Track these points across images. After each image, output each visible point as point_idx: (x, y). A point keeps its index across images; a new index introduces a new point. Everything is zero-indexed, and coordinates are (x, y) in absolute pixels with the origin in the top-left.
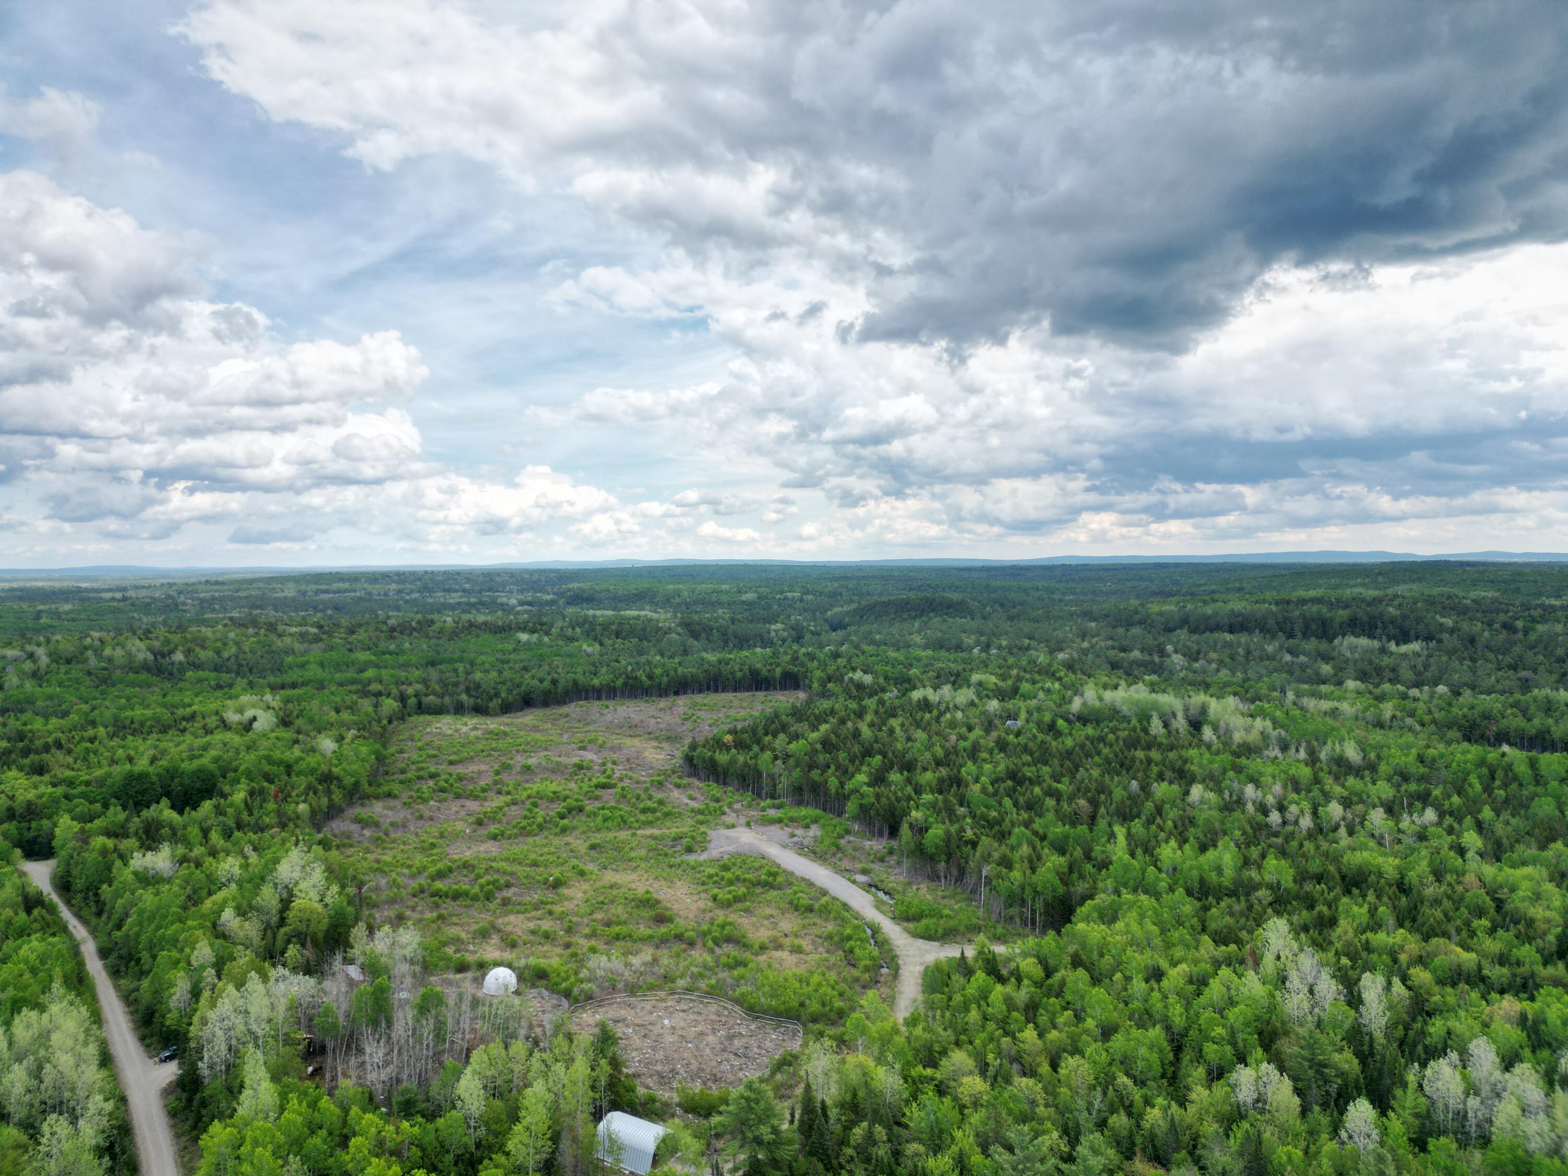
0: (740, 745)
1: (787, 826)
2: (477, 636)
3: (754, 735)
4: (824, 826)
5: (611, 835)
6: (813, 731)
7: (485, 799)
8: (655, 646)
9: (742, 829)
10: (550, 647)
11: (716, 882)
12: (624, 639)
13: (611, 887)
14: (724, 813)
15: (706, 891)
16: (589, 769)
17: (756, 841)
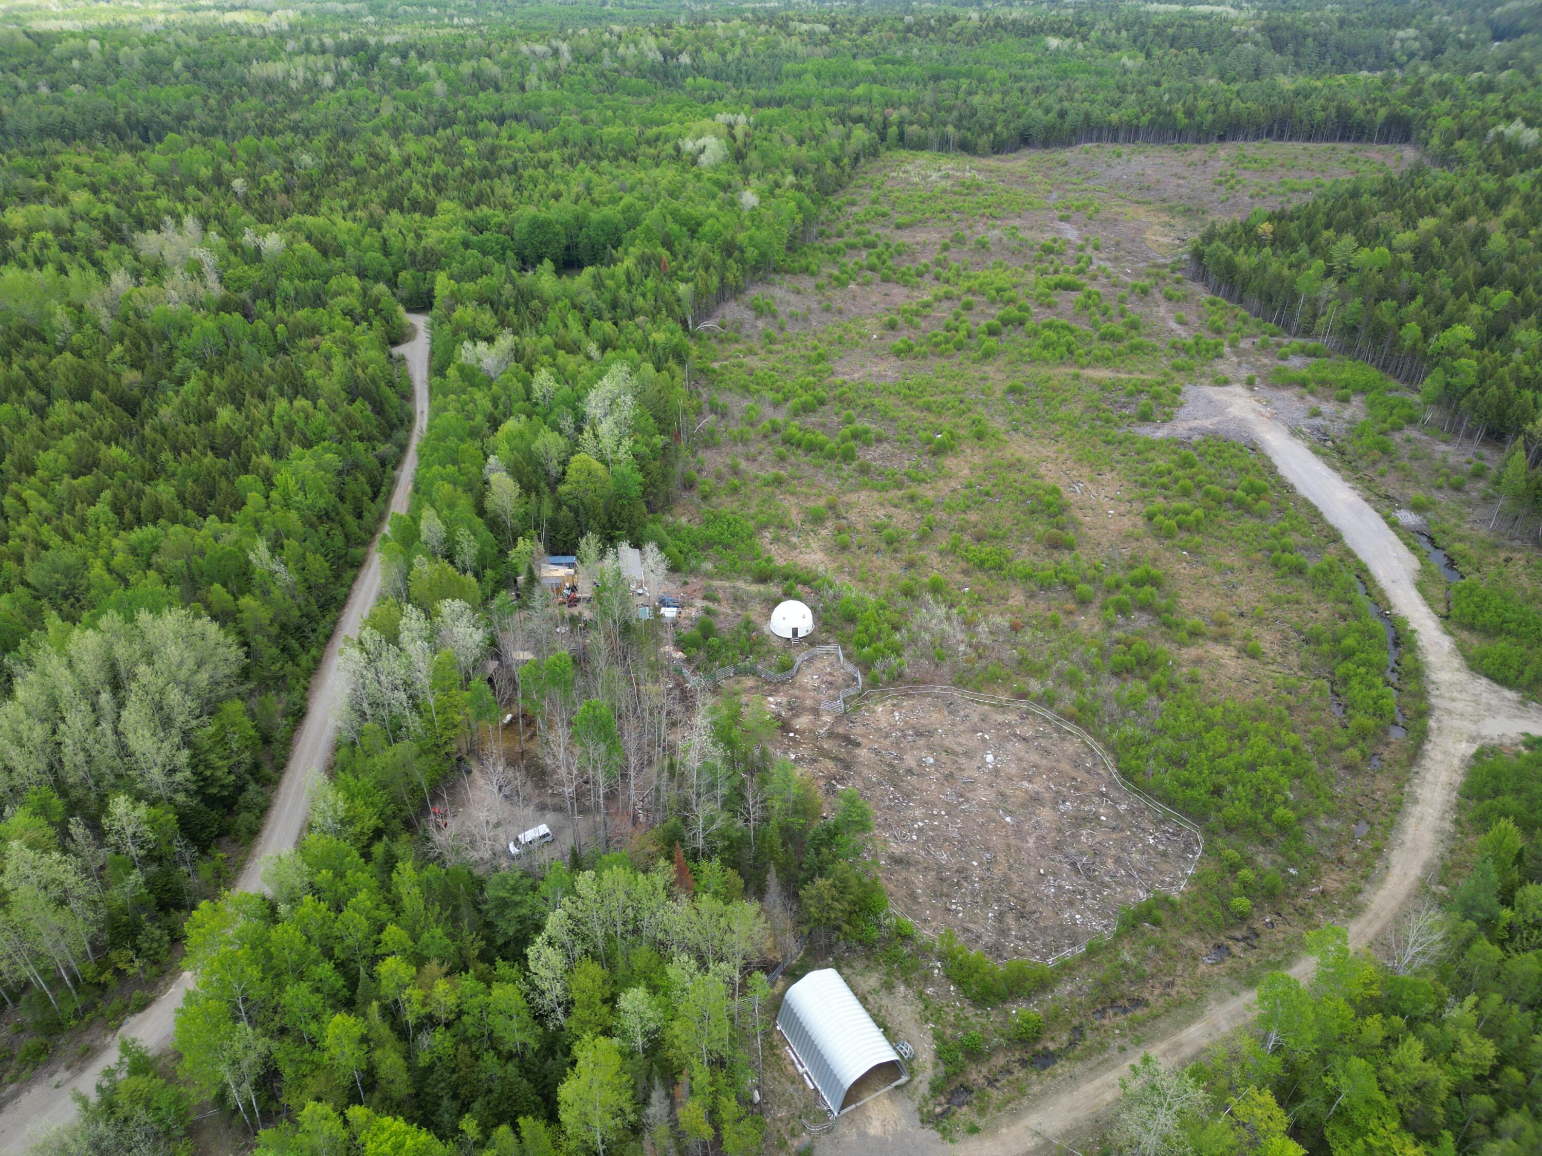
0: (1281, 241)
1: (1312, 393)
2: (1000, 41)
3: (1309, 225)
4: (1372, 405)
5: (1045, 372)
6: (1406, 227)
7: (917, 287)
8: (1216, 61)
9: (1238, 389)
10: (1083, 58)
11: (1164, 487)
12: (1180, 49)
13: (1011, 466)
14: (1220, 356)
15: (1142, 499)
16: (1060, 254)
17: (1251, 416)
